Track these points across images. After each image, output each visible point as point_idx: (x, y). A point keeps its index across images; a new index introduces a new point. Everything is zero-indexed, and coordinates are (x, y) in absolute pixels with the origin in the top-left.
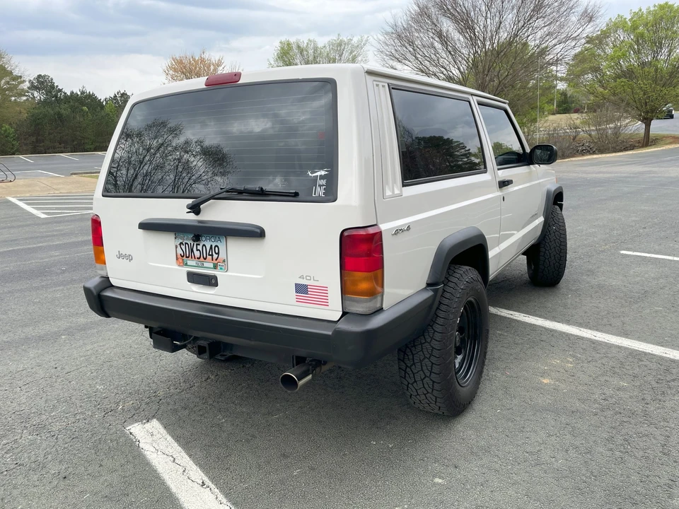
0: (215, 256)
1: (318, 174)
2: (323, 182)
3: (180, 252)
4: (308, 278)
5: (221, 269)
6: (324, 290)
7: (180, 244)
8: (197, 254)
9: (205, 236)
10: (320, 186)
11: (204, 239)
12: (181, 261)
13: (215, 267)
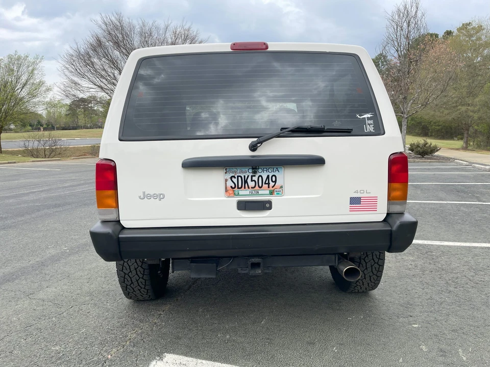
0: (272, 184)
1: (366, 116)
2: (371, 122)
3: (230, 184)
4: (361, 192)
5: (278, 194)
6: (375, 199)
7: (231, 178)
8: (251, 184)
9: (262, 167)
10: (369, 124)
11: (260, 170)
12: (231, 192)
13: (272, 193)
